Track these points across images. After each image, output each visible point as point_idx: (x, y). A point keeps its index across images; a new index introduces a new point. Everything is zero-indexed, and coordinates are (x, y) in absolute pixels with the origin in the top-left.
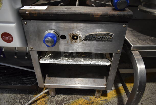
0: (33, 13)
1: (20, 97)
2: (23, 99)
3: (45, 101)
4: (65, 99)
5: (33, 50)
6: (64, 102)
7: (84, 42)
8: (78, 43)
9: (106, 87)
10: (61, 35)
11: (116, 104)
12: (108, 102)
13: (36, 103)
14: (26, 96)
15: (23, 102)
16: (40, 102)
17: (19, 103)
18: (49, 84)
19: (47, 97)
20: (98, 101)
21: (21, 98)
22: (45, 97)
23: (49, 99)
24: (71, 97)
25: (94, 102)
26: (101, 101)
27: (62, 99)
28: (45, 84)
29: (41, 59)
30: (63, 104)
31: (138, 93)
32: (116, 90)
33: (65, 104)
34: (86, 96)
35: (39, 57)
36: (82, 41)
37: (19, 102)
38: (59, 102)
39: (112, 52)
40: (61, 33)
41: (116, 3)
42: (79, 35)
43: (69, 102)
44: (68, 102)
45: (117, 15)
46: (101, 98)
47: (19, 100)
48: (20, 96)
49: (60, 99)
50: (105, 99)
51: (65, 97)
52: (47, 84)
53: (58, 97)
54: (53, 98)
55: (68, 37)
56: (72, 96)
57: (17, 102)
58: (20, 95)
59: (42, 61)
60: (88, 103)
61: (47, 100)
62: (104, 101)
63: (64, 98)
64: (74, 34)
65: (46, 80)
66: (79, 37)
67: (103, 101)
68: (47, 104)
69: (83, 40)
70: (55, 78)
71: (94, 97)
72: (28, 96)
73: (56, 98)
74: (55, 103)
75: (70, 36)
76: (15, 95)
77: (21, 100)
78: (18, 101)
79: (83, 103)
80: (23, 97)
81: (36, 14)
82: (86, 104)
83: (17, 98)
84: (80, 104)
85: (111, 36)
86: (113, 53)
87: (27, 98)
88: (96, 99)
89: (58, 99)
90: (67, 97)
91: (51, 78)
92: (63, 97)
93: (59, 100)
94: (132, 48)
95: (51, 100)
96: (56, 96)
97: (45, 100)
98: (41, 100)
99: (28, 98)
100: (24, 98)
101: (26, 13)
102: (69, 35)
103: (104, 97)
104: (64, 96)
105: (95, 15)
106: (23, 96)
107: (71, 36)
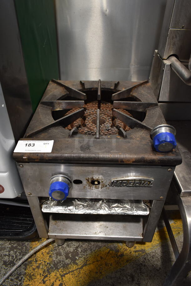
0: (33, 158)
1: (10, 246)
2: (15, 250)
3: (48, 254)
4: (79, 250)
5: (31, 196)
6: (77, 255)
7: (109, 188)
8: (100, 188)
9: (142, 238)
10: (73, 180)
11: (159, 257)
12: (146, 253)
13: (35, 256)
14: (19, 245)
15: (14, 256)
16: (41, 254)
17: (9, 257)
18: (55, 233)
19: (51, 246)
20: (131, 253)
21: (12, 249)
22: (48, 246)
23: (55, 250)
24: (88, 246)
25: (124, 254)
26: (135, 252)
27: (75, 249)
28: (49, 234)
29: (44, 206)
30: (76, 257)
31: (187, 262)
32: (159, 233)
33: (80, 257)
34: (112, 244)
35: (40, 202)
36: (106, 186)
37: (9, 254)
38: (70, 255)
39: (151, 199)
40: (75, 178)
41: (156, 145)
42: (102, 180)
43: (86, 254)
44: (84, 255)
45: (159, 161)
46: (135, 247)
47: (9, 252)
48: (10, 244)
49: (72, 250)
50: (142, 249)
51: (79, 246)
52: (52, 233)
53: (68, 246)
54: (60, 247)
55: (85, 182)
56: (91, 244)
57: (5, 255)
58: (9, 242)
59: (45, 210)
60: (115, 256)
61: (52, 251)
62: (141, 253)
63: (77, 247)
64: (94, 179)
65: (50, 226)
66: (102, 182)
67: (138, 253)
68: (52, 257)
69: (108, 186)
70: (64, 222)
71: (125, 245)
72: (23, 245)
73: (66, 248)
74: (64, 257)
75: (88, 181)
76: (2, 243)
77: (12, 252)
78: (7, 253)
79: (107, 256)
80: (14, 246)
81: (37, 159)
82: (113, 257)
83: (5, 248)
84: (103, 257)
85: (150, 182)
86: (153, 201)
87: (20, 248)
88: (128, 248)
89: (68, 249)
90: (83, 246)
91: (58, 221)
92: (75, 246)
93: (70, 251)
94: (181, 193)
95: (58, 251)
96: (65, 243)
97: (49, 252)
98: (42, 250)
99: (22, 248)
100: (16, 248)
101: (24, 158)
102: (86, 180)
103: (140, 245)
104: (78, 243)
105: (126, 161)
106: (14, 244)
107: (90, 181)
